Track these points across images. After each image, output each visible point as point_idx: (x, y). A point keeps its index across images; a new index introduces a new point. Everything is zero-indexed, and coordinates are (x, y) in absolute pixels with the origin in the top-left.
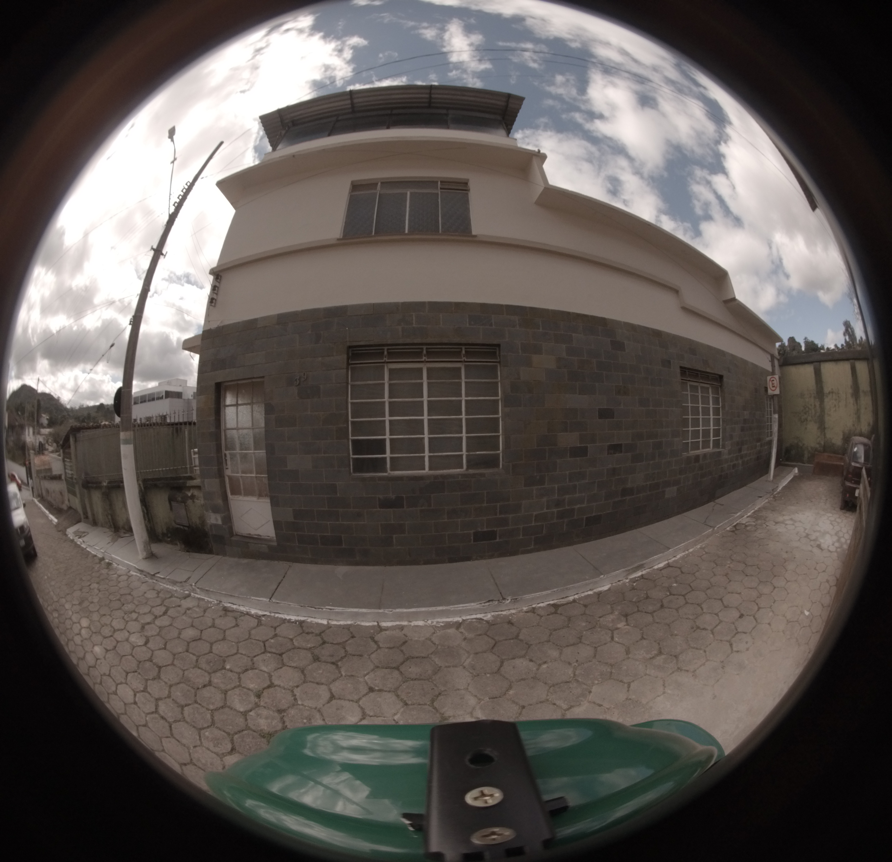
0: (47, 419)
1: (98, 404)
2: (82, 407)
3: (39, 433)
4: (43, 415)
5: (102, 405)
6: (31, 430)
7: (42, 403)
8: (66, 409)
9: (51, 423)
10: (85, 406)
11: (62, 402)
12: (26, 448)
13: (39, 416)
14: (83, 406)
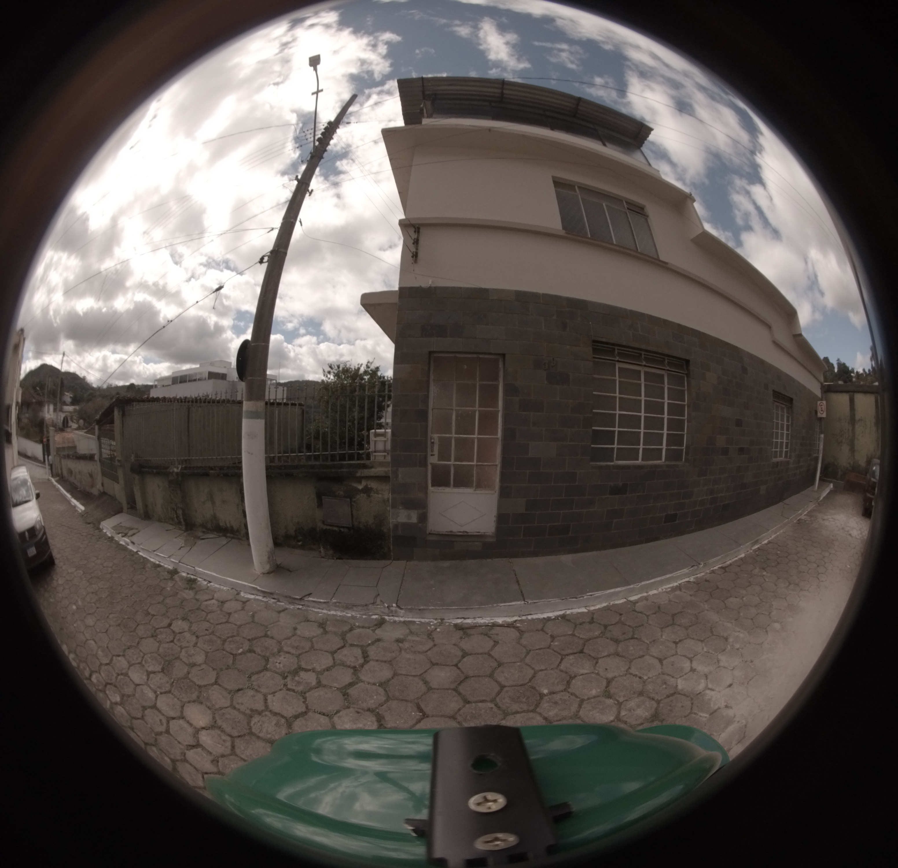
0: (71, 397)
1: (128, 384)
2: (110, 387)
3: (61, 410)
4: (66, 393)
5: (132, 385)
6: (52, 407)
7: (65, 382)
8: (93, 389)
9: (75, 401)
10: (113, 386)
11: (88, 382)
12: (45, 425)
13: (62, 394)
14: (111, 385)
